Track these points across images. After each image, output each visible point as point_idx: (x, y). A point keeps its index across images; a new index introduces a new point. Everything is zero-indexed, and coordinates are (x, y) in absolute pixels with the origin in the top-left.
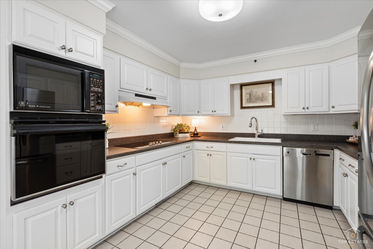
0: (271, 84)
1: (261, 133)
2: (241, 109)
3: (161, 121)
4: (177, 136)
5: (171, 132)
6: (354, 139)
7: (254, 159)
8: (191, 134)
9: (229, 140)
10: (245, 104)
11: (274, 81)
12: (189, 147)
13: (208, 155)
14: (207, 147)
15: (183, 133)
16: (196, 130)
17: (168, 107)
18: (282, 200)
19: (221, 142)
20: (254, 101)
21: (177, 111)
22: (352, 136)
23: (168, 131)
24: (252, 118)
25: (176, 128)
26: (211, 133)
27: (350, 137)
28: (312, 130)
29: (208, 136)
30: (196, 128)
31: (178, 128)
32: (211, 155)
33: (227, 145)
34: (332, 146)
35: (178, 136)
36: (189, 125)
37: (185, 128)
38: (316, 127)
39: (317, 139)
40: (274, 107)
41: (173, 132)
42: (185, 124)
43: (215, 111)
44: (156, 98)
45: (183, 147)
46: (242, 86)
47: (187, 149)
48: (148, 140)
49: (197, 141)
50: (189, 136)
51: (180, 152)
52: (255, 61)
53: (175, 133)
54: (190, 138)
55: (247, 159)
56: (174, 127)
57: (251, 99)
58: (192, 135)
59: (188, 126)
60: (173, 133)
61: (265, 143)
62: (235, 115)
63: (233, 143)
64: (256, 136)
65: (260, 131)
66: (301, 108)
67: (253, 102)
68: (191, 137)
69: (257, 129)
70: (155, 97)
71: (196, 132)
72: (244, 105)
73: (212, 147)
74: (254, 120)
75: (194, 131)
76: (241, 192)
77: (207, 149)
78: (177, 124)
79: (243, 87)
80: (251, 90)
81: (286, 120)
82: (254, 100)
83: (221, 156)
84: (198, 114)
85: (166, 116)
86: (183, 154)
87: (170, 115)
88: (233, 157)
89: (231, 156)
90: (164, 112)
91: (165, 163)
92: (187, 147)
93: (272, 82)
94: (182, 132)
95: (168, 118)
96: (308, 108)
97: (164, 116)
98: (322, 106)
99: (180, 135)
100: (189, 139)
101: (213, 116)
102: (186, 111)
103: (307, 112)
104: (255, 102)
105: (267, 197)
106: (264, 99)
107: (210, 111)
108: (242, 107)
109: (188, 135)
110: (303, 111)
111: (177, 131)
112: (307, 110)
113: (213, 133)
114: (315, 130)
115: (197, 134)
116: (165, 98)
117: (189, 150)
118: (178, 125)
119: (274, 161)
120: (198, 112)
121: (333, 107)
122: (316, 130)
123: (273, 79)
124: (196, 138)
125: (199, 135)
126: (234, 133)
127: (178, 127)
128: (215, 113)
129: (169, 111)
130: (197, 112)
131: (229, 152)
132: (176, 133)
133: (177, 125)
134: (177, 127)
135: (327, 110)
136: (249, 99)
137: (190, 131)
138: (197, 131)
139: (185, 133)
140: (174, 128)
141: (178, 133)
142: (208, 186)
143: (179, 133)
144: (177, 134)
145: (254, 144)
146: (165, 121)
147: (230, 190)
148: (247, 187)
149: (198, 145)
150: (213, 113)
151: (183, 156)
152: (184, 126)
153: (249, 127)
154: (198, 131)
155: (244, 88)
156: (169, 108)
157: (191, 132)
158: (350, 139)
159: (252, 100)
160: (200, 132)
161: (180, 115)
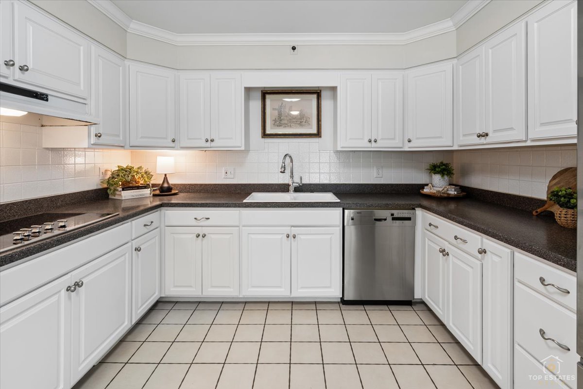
0: (315, 96)
1: (300, 182)
2: (262, 137)
3: (71, 160)
4: (117, 197)
5: (100, 187)
6: (431, 189)
7: (294, 237)
8: (154, 190)
9: (244, 201)
10: (271, 128)
11: (321, 91)
12: (152, 222)
13: (198, 236)
14: (195, 219)
15: (132, 188)
16: (166, 179)
17: (88, 124)
18: (341, 305)
19: (227, 207)
20: (286, 124)
21: (118, 136)
22: (427, 185)
23: (92, 184)
24: (286, 155)
25: (113, 178)
26: (201, 185)
27: (425, 187)
28: (375, 176)
29: (194, 192)
30: (166, 175)
31: (120, 177)
32: (204, 236)
33: (241, 211)
34: (413, 203)
35: (120, 195)
36: (150, 170)
37: (140, 175)
38: (380, 172)
39: (381, 191)
40: (321, 137)
41: (105, 186)
42: (140, 168)
43: (212, 141)
44: (49, 97)
45: (135, 225)
46: (265, 93)
47: (145, 230)
48: (17, 218)
49: (170, 206)
50: (149, 195)
51: (126, 241)
52: (294, 48)
53: (112, 188)
54: (152, 199)
55: (280, 237)
56: (109, 175)
57: (281, 121)
58: (158, 192)
59: (146, 173)
60: (106, 189)
61: (315, 203)
62: (251, 149)
63: (254, 207)
64: (292, 188)
65: (297, 179)
66: (366, 140)
67: (286, 126)
68: (154, 195)
69: (292, 176)
70: (42, 94)
71: (166, 185)
72: (268, 131)
73: (208, 219)
74: (288, 158)
75: (161, 182)
76: (268, 304)
77: (195, 223)
78: (118, 167)
79: (267, 96)
80: (282, 103)
81: (339, 159)
82: (286, 122)
83: (228, 236)
84: (172, 144)
85: (85, 148)
86: (135, 244)
87: (95, 146)
88: (253, 236)
89: (249, 234)
90: (79, 137)
91: (78, 285)
92: (145, 225)
93: (317, 92)
94: (131, 185)
95: (90, 154)
96: (375, 141)
97: (79, 148)
98: (394, 139)
99: (127, 195)
100: (149, 203)
101: (206, 151)
102: (142, 137)
103: (374, 147)
104: (288, 126)
105: (316, 304)
106: (304, 121)
107: (201, 139)
108: (265, 135)
109: (147, 192)
110: (369, 145)
111: (116, 184)
112: (373, 144)
113: (206, 185)
114: (379, 176)
115: (169, 189)
116: (82, 101)
117: (152, 229)
118: (121, 169)
119: (329, 236)
120: (173, 141)
121: (409, 141)
122: (381, 176)
123: (319, 87)
124: (166, 200)
125: (173, 192)
126: (250, 184)
127: (121, 174)
128: (213, 144)
129: (93, 135)
130: (170, 140)
131: (244, 226)
132: (115, 190)
133: (117, 169)
134: (118, 175)
135: (401, 145)
136: (277, 118)
137: (153, 182)
138: (168, 183)
139: (138, 188)
140: (107, 177)
141: (121, 189)
142: (198, 304)
143: (123, 190)
144: (117, 190)
145: (295, 207)
146: (80, 160)
147: (246, 304)
148: (281, 292)
149: (172, 215)
150: (208, 144)
151: (136, 249)
152: (137, 172)
153: (281, 172)
154: (172, 181)
155: (269, 98)
156: (93, 128)
157: (154, 185)
158: (425, 190)
159: (283, 122)
160: (175, 185)
161: (127, 146)
